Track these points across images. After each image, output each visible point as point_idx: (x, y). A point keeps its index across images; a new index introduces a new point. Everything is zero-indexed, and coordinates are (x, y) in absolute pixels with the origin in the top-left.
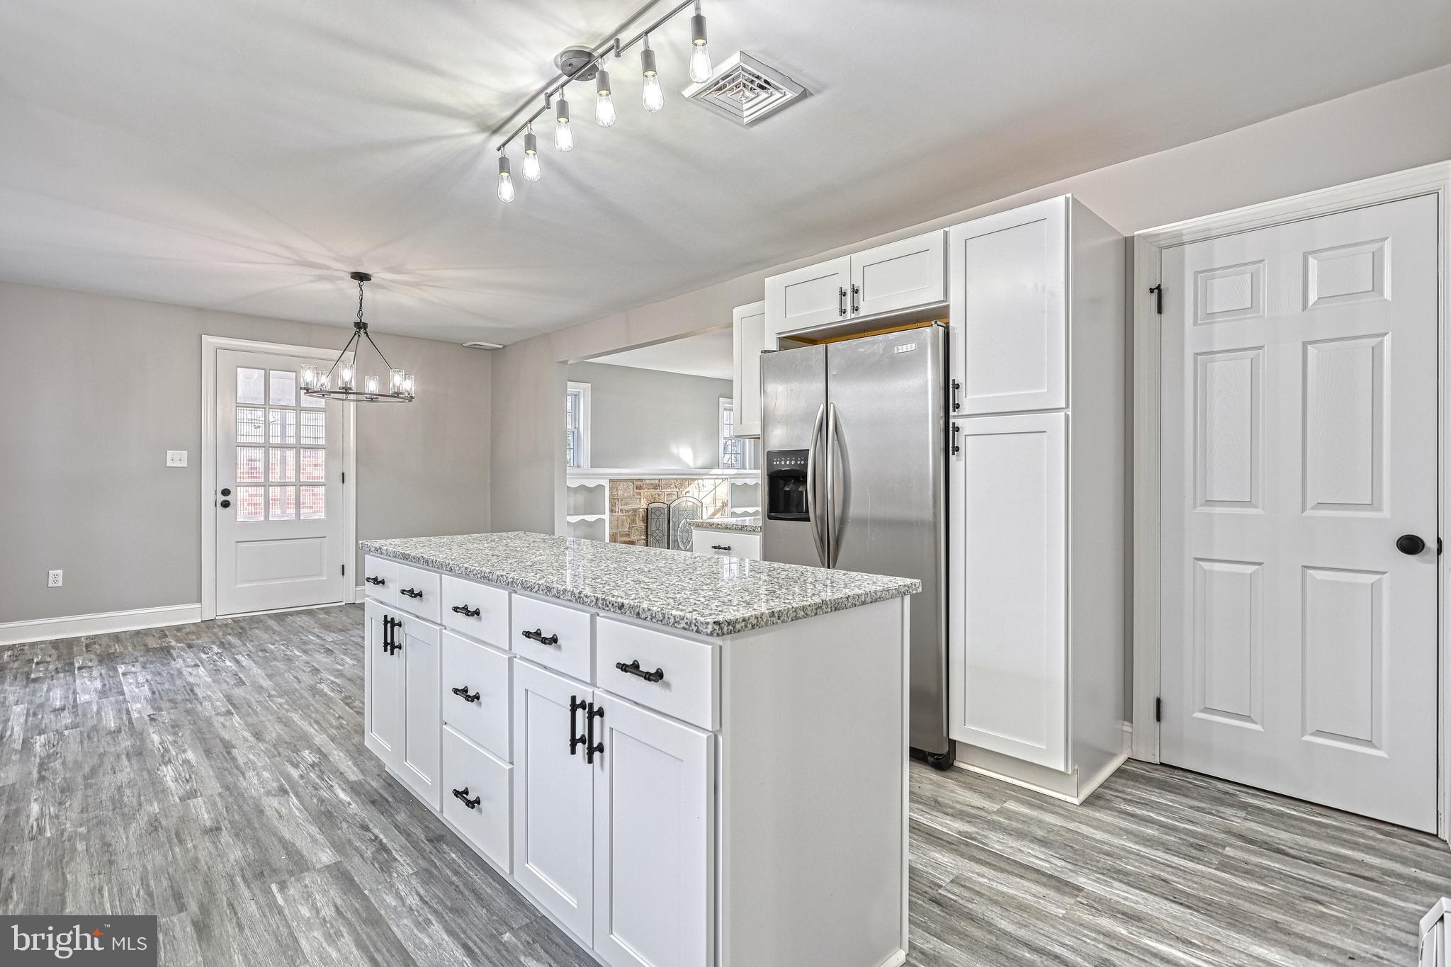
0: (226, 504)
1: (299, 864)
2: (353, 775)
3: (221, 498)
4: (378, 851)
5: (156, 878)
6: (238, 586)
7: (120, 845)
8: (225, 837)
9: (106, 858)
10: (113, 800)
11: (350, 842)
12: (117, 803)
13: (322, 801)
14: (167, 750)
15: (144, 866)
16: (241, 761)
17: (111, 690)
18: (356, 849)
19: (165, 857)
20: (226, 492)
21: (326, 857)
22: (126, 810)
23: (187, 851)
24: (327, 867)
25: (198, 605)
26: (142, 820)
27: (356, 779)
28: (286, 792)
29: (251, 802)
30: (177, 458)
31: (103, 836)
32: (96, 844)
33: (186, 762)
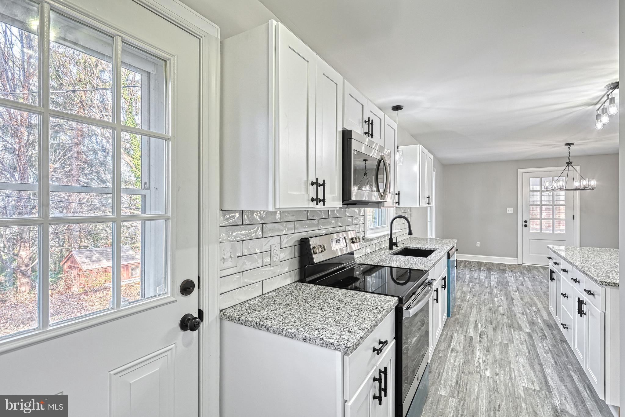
0: (526, 226)
1: (520, 328)
2: (546, 317)
3: (524, 224)
4: (543, 335)
5: (488, 317)
6: (530, 255)
7: (483, 309)
8: (505, 317)
9: (479, 310)
10: (483, 300)
11: (536, 331)
12: (484, 302)
13: (533, 320)
14: (497, 295)
15: (486, 315)
16: (515, 303)
17: (488, 277)
18: (537, 333)
19: (491, 315)
20: (526, 222)
21: (528, 330)
22: (485, 304)
23: (496, 316)
24: (527, 332)
25: (516, 259)
26: (488, 307)
27: (546, 319)
28: (524, 314)
29: (514, 313)
30: (510, 210)
31: (480, 307)
32: (478, 307)
33: (501, 299)
